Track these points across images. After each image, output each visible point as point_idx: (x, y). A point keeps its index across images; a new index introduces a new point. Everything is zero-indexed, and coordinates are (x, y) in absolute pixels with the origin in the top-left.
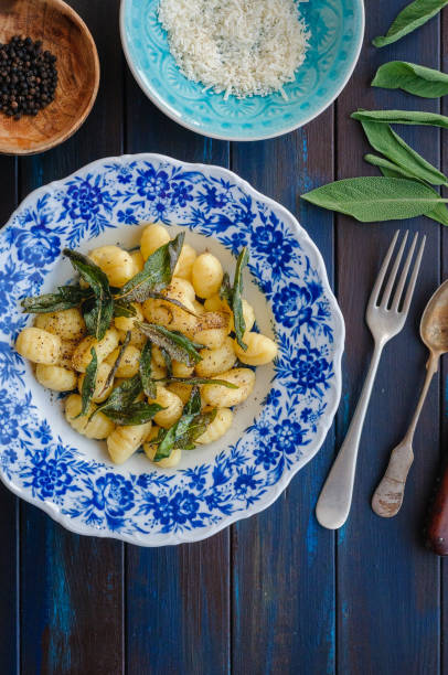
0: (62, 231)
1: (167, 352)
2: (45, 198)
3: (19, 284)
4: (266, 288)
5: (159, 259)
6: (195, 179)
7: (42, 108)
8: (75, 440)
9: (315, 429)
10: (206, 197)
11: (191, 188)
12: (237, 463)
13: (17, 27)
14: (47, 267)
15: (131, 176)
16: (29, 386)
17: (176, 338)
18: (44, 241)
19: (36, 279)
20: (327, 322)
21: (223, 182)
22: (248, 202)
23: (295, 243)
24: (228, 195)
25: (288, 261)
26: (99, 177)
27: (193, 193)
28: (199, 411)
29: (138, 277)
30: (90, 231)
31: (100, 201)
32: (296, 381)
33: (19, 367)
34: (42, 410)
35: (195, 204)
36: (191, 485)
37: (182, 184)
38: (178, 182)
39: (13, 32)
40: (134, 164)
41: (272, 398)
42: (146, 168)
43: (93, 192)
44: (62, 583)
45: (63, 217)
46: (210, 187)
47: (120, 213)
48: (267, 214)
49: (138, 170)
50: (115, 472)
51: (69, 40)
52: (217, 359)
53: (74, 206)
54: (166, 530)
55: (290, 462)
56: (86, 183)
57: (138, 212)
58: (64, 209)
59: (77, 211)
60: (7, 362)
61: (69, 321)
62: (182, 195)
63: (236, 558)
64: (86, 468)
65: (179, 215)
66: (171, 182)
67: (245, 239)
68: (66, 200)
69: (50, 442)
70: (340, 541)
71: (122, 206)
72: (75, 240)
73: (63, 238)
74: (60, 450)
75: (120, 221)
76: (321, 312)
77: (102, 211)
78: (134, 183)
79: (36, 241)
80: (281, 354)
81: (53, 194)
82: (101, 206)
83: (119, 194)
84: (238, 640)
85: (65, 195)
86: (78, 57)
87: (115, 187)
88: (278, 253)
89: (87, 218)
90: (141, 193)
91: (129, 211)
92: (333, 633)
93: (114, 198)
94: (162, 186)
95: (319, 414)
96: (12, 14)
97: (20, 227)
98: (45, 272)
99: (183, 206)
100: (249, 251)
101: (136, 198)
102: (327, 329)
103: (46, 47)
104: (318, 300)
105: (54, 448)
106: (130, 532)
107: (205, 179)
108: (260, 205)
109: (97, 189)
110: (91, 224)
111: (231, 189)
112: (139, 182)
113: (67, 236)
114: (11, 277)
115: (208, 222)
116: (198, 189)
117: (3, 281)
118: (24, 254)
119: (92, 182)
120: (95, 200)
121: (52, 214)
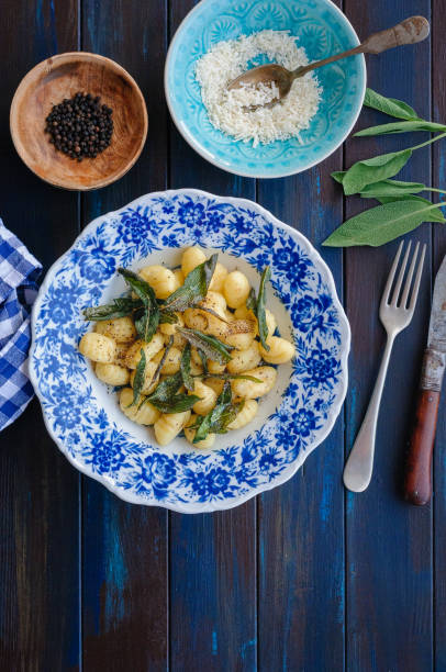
0: (117, 253)
1: (203, 353)
2: (103, 226)
3: (81, 297)
4: (285, 299)
5: (196, 276)
6: (226, 209)
7: (100, 151)
8: (127, 426)
9: (326, 417)
10: (235, 225)
11: (223, 217)
12: (261, 445)
13: (80, 85)
14: (104, 283)
15: (173, 208)
16: (90, 380)
17: (210, 341)
18: (102, 261)
19: (96, 293)
20: (336, 328)
21: (249, 212)
22: (270, 228)
23: (309, 262)
24: (254, 223)
25: (303, 277)
26: (147, 208)
27: (225, 221)
28: (230, 402)
29: (179, 291)
30: (140, 253)
31: (149, 228)
32: (310, 376)
33: (82, 365)
34: (101, 401)
35: (226, 230)
36: (223, 463)
37: (216, 213)
38: (212, 212)
39: (77, 90)
40: (176, 198)
41: (290, 391)
42: (186, 201)
43: (143, 221)
44: (117, 546)
45: (117, 241)
46: (239, 216)
47: (165, 238)
48: (286, 238)
49: (180, 203)
50: (161, 453)
51: (123, 96)
52: (245, 359)
53: (127, 232)
54: (203, 500)
55: (305, 443)
56: (137, 214)
57: (179, 237)
58: (118, 235)
59: (129, 237)
60: (72, 361)
61: (123, 327)
62: (216, 223)
63: (262, 526)
64: (136, 449)
65: (213, 240)
66: (206, 212)
67: (268, 259)
68: (120, 228)
69: (107, 427)
70: (348, 512)
71: (166, 232)
72: (128, 260)
73: (118, 259)
74: (115, 434)
75: (165, 244)
76: (331, 319)
77: (150, 236)
78: (176, 213)
79: (95, 261)
80: (298, 354)
81: (109, 222)
82: (149, 232)
83: (163, 222)
84: (263, 594)
85: (119, 223)
86: (130, 109)
87: (159, 216)
88: (295, 270)
89: (137, 242)
90: (182, 221)
91: (172, 237)
92: (343, 589)
93: (160, 226)
94: (200, 215)
95: (330, 403)
96: (76, 74)
97: (82, 250)
98: (102, 287)
99: (217, 231)
100: (271, 269)
101: (178, 225)
102: (336, 334)
103: (103, 101)
104: (329, 309)
105: (110, 432)
106: (173, 501)
107: (234, 210)
108: (281, 231)
109: (145, 218)
110: (140, 247)
111: (256, 218)
112: (180, 212)
113: (121, 257)
114: (76, 290)
115: (237, 245)
116: (229, 218)
117: (68, 295)
118: (85, 272)
119: (141, 213)
120: (144, 227)
121: (109, 239)
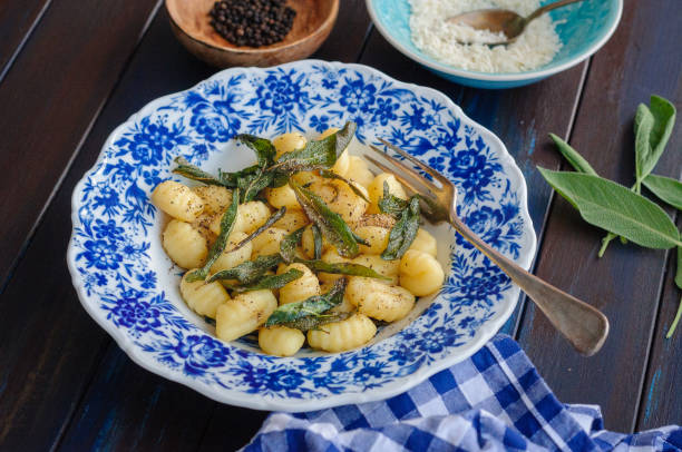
0: (246, 116)
1: (319, 230)
2: (239, 77)
3: (181, 147)
6: (403, 97)
9: (473, 334)
10: (412, 118)
11: (397, 106)
12: (366, 358)
14: (217, 144)
15: (337, 83)
18: (223, 119)
19: (201, 150)
20: (516, 240)
21: (433, 103)
22: (455, 126)
23: (498, 167)
24: (436, 118)
25: (485, 185)
26: (303, 75)
27: (399, 113)
30: (275, 126)
31: (297, 100)
32: (464, 295)
33: (149, 218)
35: (397, 124)
36: (301, 367)
37: (389, 101)
38: (385, 98)
40: (343, 71)
41: (430, 310)
42: (355, 78)
43: (292, 89)
45: (252, 102)
46: (419, 107)
47: (314, 119)
48: (474, 138)
49: (346, 79)
50: (215, 338)
53: (268, 96)
54: (254, 391)
55: (431, 358)
56: (287, 78)
57: (333, 121)
58: (256, 96)
59: (269, 103)
60: (137, 208)
62: (386, 113)
65: (377, 133)
66: (377, 97)
67: (443, 164)
68: (261, 88)
69: (151, 289)
71: (318, 112)
72: (257, 130)
73: (245, 123)
74: (159, 299)
75: (311, 125)
76: (511, 232)
77: (295, 110)
78: (338, 91)
79: (215, 115)
80: (452, 274)
81: (249, 77)
82: (296, 106)
83: (318, 98)
85: (262, 82)
87: (315, 89)
88: (476, 177)
89: (278, 112)
90: (343, 102)
91: (324, 119)
93: (312, 101)
94: (367, 99)
95: (482, 321)
97: (203, 96)
98: (212, 148)
99: (384, 124)
101: (336, 106)
102: (514, 247)
104: (511, 221)
105: (152, 296)
106: (208, 382)
107: (415, 99)
108: (468, 130)
109: (297, 87)
110: (279, 120)
111: (440, 112)
112: (344, 90)
113: (249, 122)
114: (176, 137)
115: (406, 144)
116: (406, 108)
117: (165, 137)
118: (197, 122)
119: (294, 79)
120: (292, 97)
121: (242, 96)
